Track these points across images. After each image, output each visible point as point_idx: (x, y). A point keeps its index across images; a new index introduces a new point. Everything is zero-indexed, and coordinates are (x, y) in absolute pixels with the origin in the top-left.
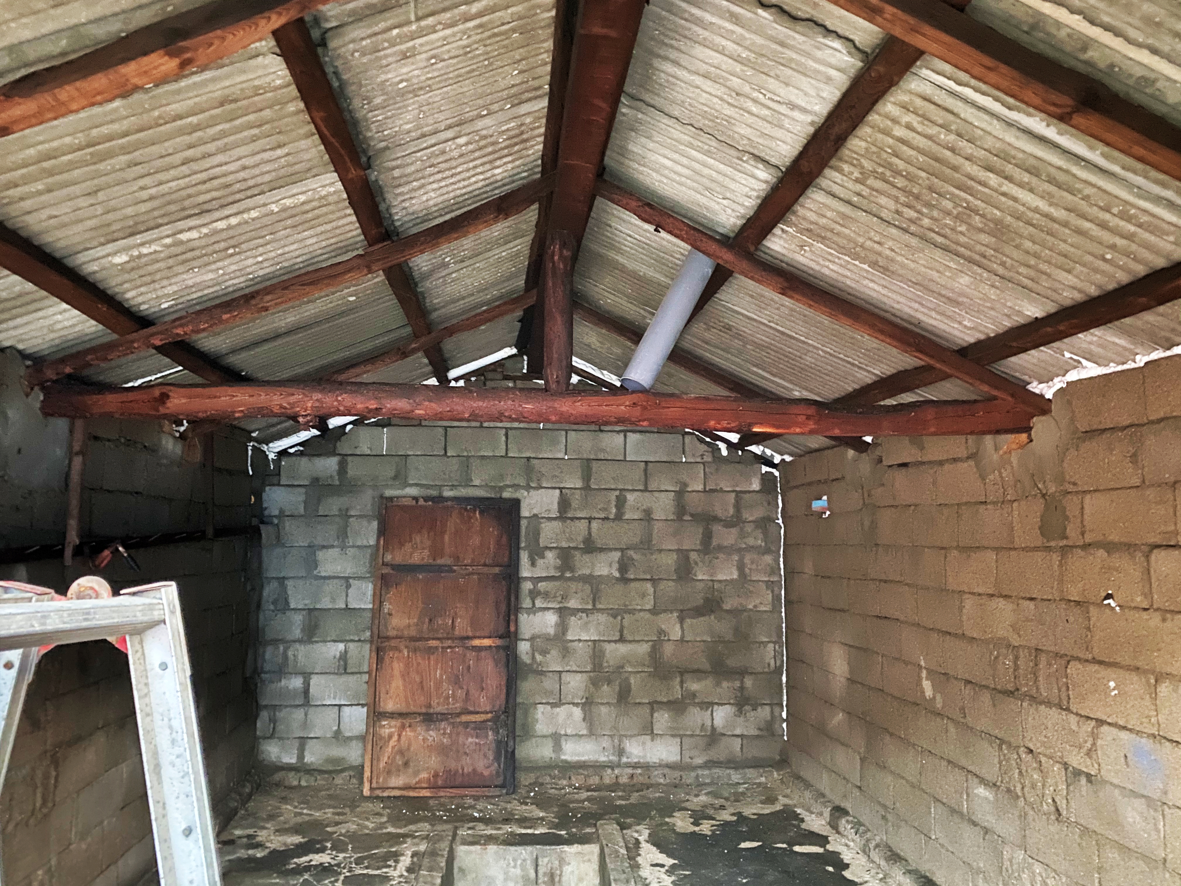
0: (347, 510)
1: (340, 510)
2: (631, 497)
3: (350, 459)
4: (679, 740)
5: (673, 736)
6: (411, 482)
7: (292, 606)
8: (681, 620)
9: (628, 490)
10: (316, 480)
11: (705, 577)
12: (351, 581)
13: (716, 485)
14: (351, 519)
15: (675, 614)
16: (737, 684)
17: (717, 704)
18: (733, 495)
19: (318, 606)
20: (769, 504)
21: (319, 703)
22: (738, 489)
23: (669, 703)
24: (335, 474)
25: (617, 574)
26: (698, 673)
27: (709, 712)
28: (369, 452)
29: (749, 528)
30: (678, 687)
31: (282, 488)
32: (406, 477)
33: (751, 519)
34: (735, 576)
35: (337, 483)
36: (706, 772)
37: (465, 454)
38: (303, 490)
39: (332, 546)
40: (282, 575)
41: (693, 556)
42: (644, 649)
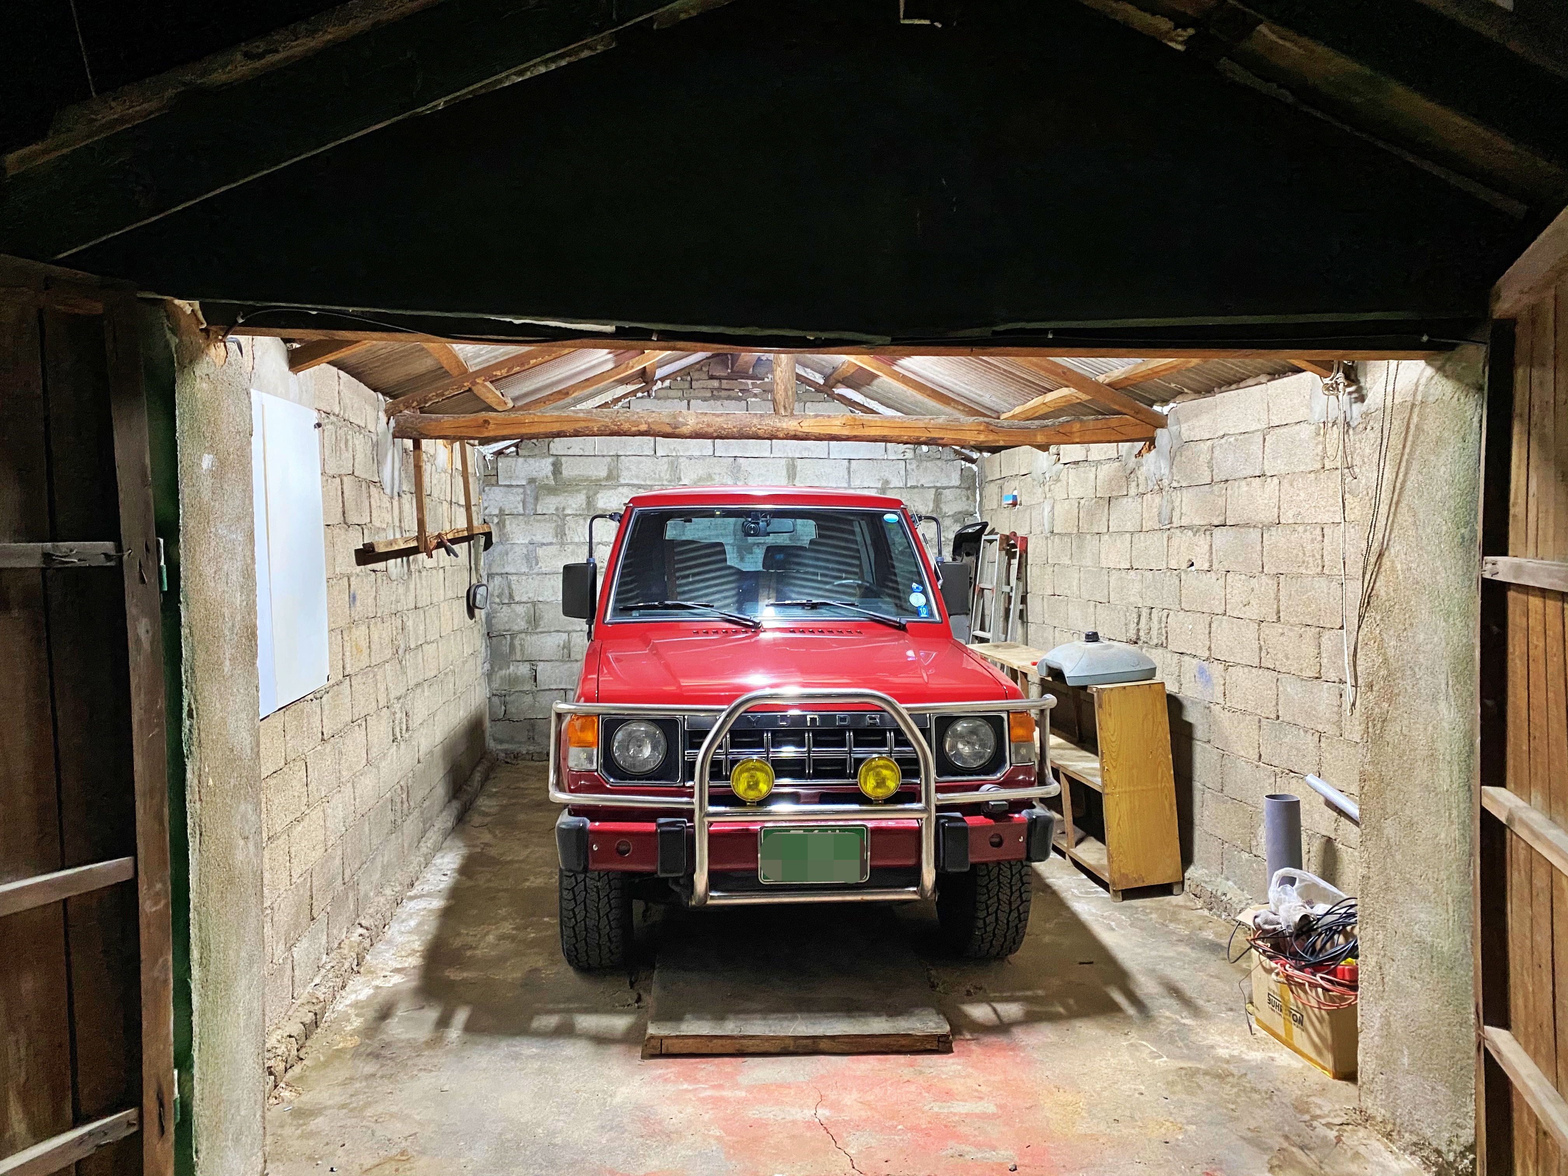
0: (564, 509)
1: (557, 509)
3: (564, 459)
6: (622, 481)
7: (517, 599)
10: (532, 481)
13: (918, 481)
14: (568, 518)
18: (933, 491)
20: (968, 499)
22: (939, 485)
24: (550, 474)
28: (581, 453)
31: (501, 488)
32: (619, 476)
33: (950, 513)
35: (553, 482)
37: (674, 454)
38: (521, 490)
39: (551, 544)
40: (503, 572)
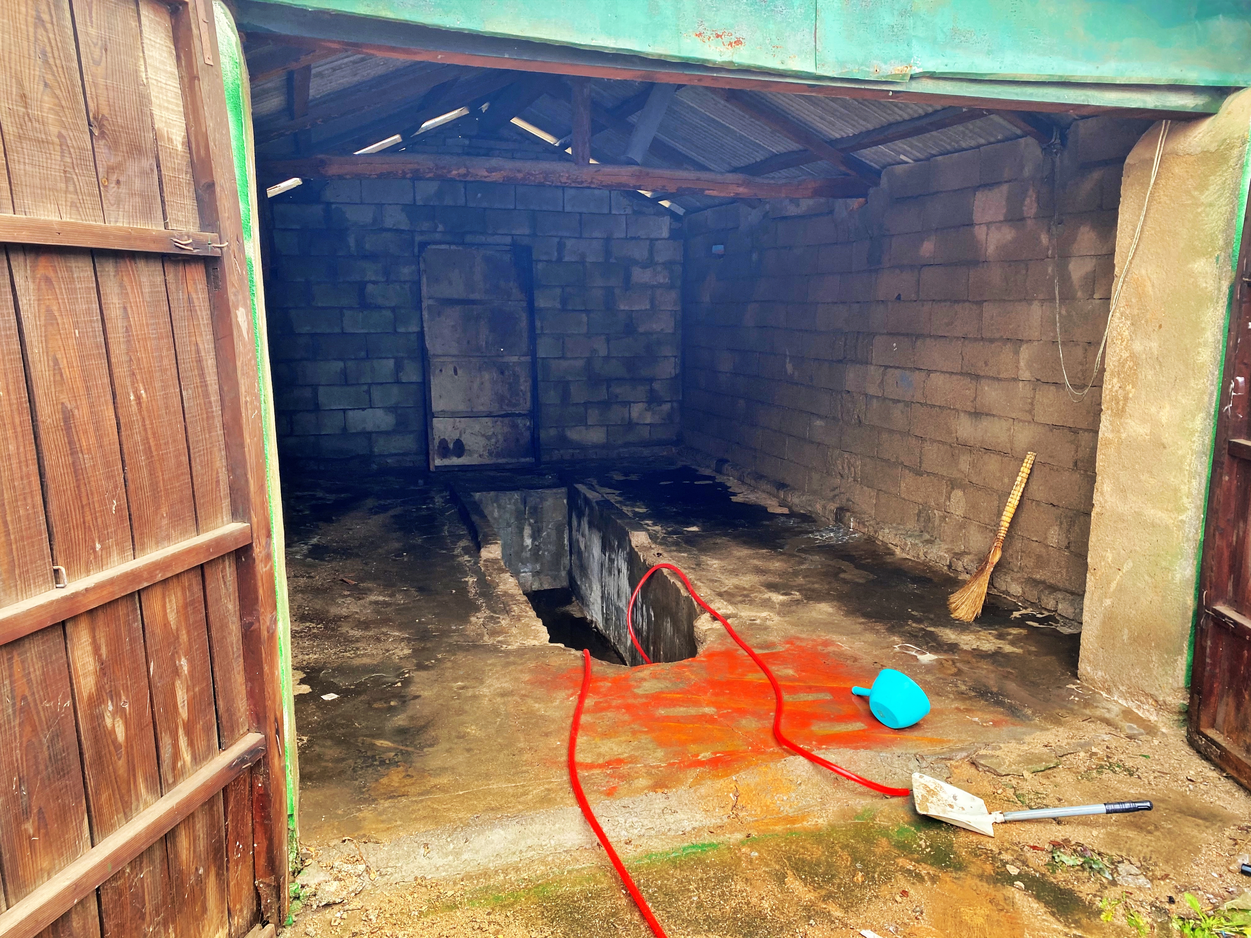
1: (329, 251)
2: (569, 243)
3: (332, 206)
4: (605, 428)
5: (601, 426)
7: (297, 331)
8: (608, 341)
9: (566, 237)
11: (627, 308)
12: (345, 311)
13: (635, 233)
15: (603, 337)
16: (648, 387)
17: (634, 402)
18: (648, 242)
19: (318, 331)
20: (675, 249)
21: (327, 408)
22: (651, 237)
23: (599, 403)
24: (321, 220)
25: (559, 306)
26: (620, 380)
27: (627, 409)
29: (659, 269)
30: (605, 391)
33: (661, 261)
34: (648, 307)
35: (325, 228)
36: (625, 450)
37: (431, 204)
39: (325, 282)
41: (617, 291)
42: (580, 363)
